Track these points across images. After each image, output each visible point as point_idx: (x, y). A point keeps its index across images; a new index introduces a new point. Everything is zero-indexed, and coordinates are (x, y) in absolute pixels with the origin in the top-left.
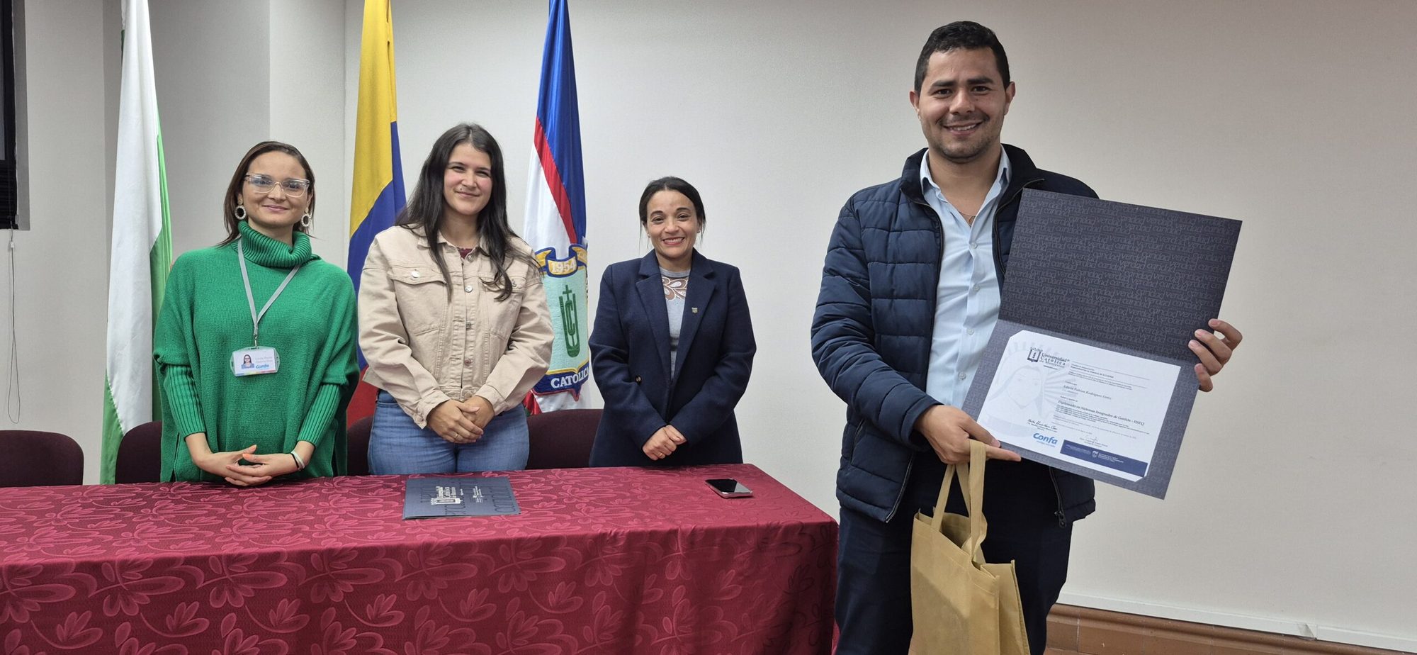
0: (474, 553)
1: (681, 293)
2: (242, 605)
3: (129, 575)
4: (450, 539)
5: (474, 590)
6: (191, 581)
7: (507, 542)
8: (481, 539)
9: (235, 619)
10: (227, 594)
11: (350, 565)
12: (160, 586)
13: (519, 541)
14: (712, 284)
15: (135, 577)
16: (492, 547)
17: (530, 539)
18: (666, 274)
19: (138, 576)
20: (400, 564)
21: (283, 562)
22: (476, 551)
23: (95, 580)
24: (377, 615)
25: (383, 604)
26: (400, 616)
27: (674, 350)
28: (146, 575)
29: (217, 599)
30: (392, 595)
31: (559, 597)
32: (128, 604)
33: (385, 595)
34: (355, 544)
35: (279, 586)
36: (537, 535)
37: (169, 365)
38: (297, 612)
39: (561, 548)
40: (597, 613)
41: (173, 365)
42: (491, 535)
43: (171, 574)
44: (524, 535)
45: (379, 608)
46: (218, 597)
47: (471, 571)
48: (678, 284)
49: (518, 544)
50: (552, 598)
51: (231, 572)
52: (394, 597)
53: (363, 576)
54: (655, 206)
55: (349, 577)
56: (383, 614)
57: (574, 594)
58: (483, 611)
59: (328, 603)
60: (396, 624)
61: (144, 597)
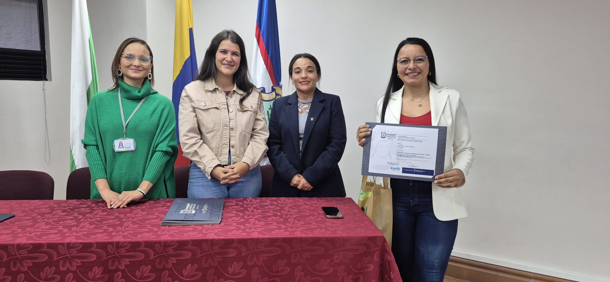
0: (189, 247)
1: (307, 111)
2: (75, 269)
3: (22, 252)
4: (177, 239)
5: (190, 264)
6: (51, 257)
7: (206, 241)
8: (193, 239)
9: (72, 276)
10: (68, 264)
11: (127, 251)
12: (37, 258)
13: (212, 241)
14: (322, 105)
15: (24, 253)
16: (198, 243)
17: (219, 240)
18: (300, 101)
19: (26, 253)
20: (151, 251)
21: (93, 249)
22: (191, 245)
23: (5, 253)
24: (142, 276)
25: (144, 270)
26: (154, 275)
27: (300, 140)
28: (29, 252)
29: (63, 266)
30: (149, 266)
31: (234, 270)
32: (22, 265)
33: (145, 265)
34: (129, 240)
35: (93, 260)
36: (223, 237)
37: (88, 145)
38: (102, 273)
39: (234, 245)
40: (253, 279)
41: (90, 145)
42: (199, 236)
43: (41, 252)
44: (216, 237)
45: (142, 272)
46: (64, 265)
47: (188, 255)
48: (306, 106)
49: (212, 242)
50: (230, 270)
51: (69, 253)
52: (150, 267)
53: (134, 257)
54: (296, 65)
55: (127, 257)
56: (145, 275)
57: (242, 268)
58: (195, 275)
59: (117, 270)
60: (152, 279)
61: (29, 263)
